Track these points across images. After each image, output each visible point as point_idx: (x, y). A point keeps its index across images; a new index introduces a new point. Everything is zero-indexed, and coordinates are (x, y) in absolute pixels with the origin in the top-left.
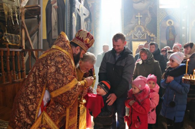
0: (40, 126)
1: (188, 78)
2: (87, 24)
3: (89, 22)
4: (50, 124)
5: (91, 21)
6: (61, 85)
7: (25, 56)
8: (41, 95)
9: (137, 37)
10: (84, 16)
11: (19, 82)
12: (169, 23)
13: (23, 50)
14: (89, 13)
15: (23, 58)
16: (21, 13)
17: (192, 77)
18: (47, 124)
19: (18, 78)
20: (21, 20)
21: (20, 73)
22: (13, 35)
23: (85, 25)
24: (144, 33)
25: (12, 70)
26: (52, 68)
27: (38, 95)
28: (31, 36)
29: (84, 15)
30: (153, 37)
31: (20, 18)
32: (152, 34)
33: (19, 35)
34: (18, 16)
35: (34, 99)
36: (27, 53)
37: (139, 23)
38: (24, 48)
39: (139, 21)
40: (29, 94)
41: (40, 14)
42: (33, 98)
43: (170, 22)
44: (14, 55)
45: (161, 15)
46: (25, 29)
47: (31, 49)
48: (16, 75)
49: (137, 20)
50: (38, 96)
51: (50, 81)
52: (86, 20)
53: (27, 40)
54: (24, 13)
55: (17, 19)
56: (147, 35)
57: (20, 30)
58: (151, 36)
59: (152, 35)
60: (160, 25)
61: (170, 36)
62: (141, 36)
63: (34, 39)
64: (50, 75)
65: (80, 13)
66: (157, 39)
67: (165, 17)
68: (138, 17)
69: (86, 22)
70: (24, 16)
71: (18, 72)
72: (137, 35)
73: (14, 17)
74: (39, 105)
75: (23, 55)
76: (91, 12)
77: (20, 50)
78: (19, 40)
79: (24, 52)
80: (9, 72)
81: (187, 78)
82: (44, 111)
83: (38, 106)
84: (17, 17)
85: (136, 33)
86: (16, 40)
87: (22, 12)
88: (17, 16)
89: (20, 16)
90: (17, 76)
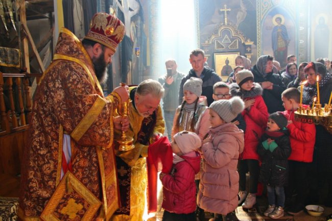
0: (65, 196)
1: (304, 112)
2: (136, 27)
3: (139, 21)
4: (80, 192)
5: (142, 20)
6: (79, 117)
7: (30, 85)
8: (58, 144)
9: (224, 46)
10: (130, 11)
11: (23, 131)
12: (276, 21)
13: (27, 74)
14: (139, 6)
15: (28, 89)
16: (19, 9)
17: (311, 111)
18: (75, 192)
19: (20, 124)
20: (19, 22)
21: (24, 115)
22: (8, 49)
23: (133, 27)
24: (234, 39)
25: (10, 110)
26: (58, 93)
27: (52, 145)
28: (39, 50)
29: (130, 9)
30: (250, 46)
31: (17, 19)
32: (248, 41)
33: (19, 49)
34: (14, 15)
35: (49, 154)
36: (33, 79)
37: (226, 22)
38: (28, 71)
39: (226, 18)
40: (38, 147)
41: (53, 11)
42: (47, 153)
43: (279, 19)
44: (11, 83)
45: (263, 7)
46: (28, 38)
47: (41, 72)
48: (16, 118)
49: (222, 16)
50: (53, 148)
51: (62, 116)
52: (133, 19)
53: (32, 57)
54: (25, 10)
55: (12, 20)
56: (240, 42)
57: (20, 41)
58: (246, 44)
59: (249, 43)
60: (262, 25)
61: (279, 44)
62: (230, 43)
63: (44, 55)
64: (59, 106)
65: (123, 6)
66: (258, 48)
67: (270, 10)
68: (223, 12)
69: (134, 22)
70: (25, 15)
71: (20, 114)
72: (222, 43)
73: (7, 17)
74: (60, 161)
75: (27, 84)
76: (142, 5)
77: (22, 75)
78: (18, 57)
79: (29, 78)
80: (4, 114)
81: (302, 114)
82: (68, 171)
83: (57, 164)
84: (12, 18)
85: (221, 40)
86: (13, 58)
87: (20, 7)
88: (11, 14)
89: (17, 14)
90: (18, 120)
